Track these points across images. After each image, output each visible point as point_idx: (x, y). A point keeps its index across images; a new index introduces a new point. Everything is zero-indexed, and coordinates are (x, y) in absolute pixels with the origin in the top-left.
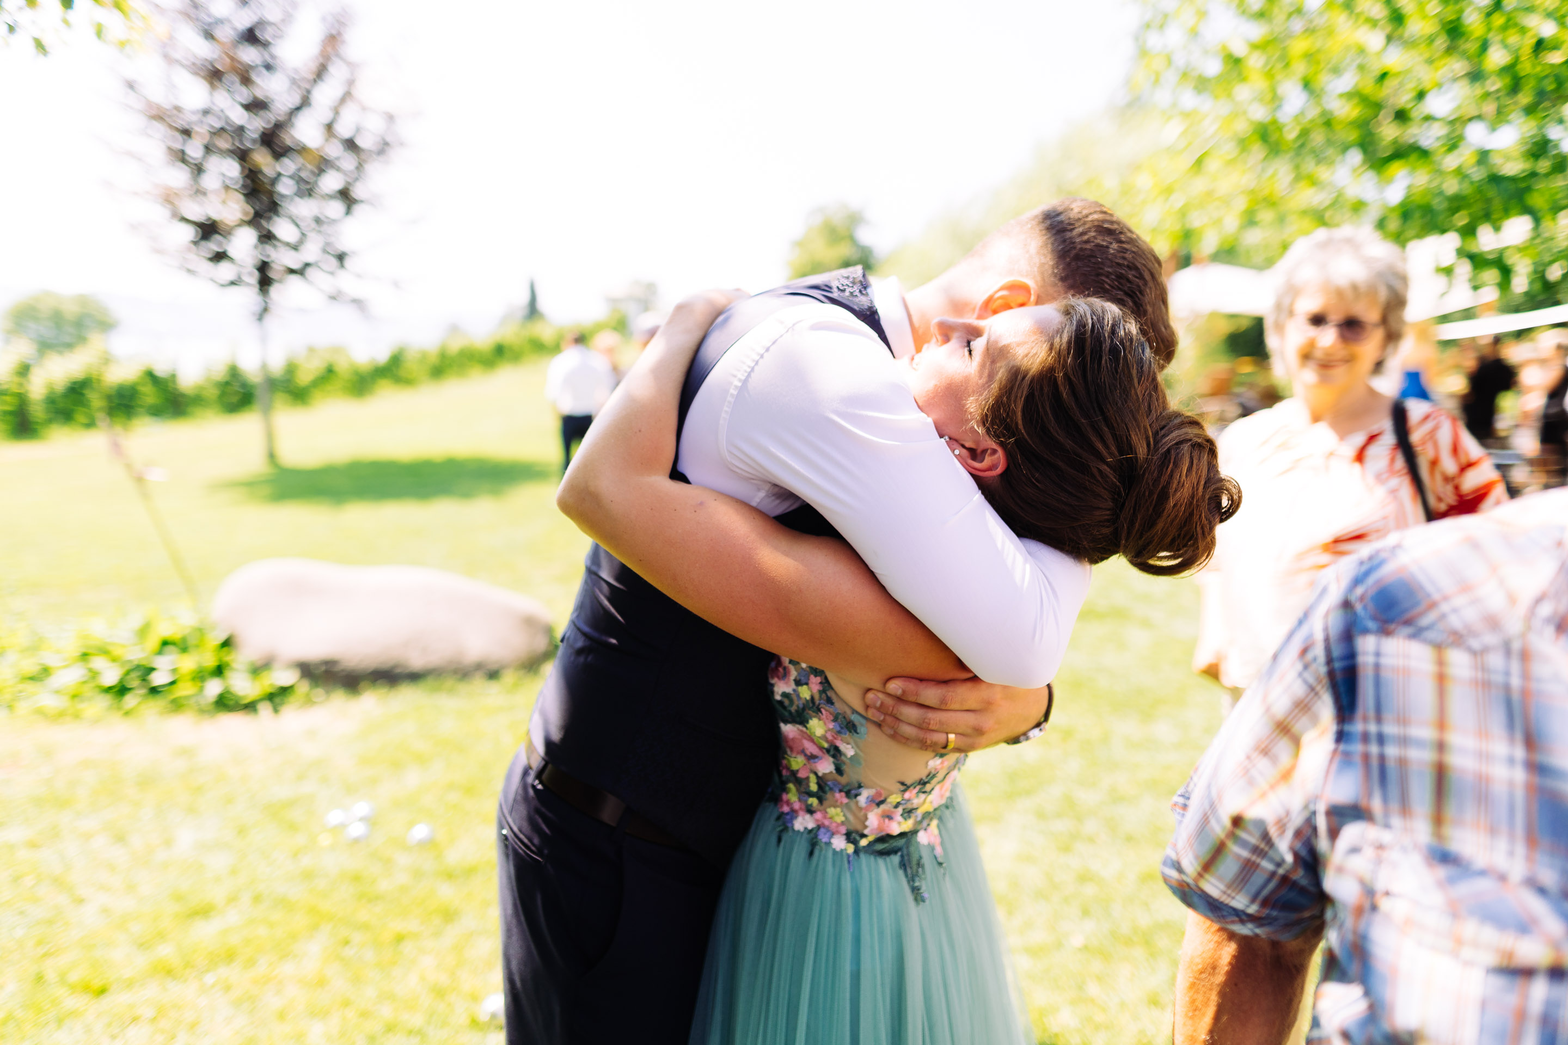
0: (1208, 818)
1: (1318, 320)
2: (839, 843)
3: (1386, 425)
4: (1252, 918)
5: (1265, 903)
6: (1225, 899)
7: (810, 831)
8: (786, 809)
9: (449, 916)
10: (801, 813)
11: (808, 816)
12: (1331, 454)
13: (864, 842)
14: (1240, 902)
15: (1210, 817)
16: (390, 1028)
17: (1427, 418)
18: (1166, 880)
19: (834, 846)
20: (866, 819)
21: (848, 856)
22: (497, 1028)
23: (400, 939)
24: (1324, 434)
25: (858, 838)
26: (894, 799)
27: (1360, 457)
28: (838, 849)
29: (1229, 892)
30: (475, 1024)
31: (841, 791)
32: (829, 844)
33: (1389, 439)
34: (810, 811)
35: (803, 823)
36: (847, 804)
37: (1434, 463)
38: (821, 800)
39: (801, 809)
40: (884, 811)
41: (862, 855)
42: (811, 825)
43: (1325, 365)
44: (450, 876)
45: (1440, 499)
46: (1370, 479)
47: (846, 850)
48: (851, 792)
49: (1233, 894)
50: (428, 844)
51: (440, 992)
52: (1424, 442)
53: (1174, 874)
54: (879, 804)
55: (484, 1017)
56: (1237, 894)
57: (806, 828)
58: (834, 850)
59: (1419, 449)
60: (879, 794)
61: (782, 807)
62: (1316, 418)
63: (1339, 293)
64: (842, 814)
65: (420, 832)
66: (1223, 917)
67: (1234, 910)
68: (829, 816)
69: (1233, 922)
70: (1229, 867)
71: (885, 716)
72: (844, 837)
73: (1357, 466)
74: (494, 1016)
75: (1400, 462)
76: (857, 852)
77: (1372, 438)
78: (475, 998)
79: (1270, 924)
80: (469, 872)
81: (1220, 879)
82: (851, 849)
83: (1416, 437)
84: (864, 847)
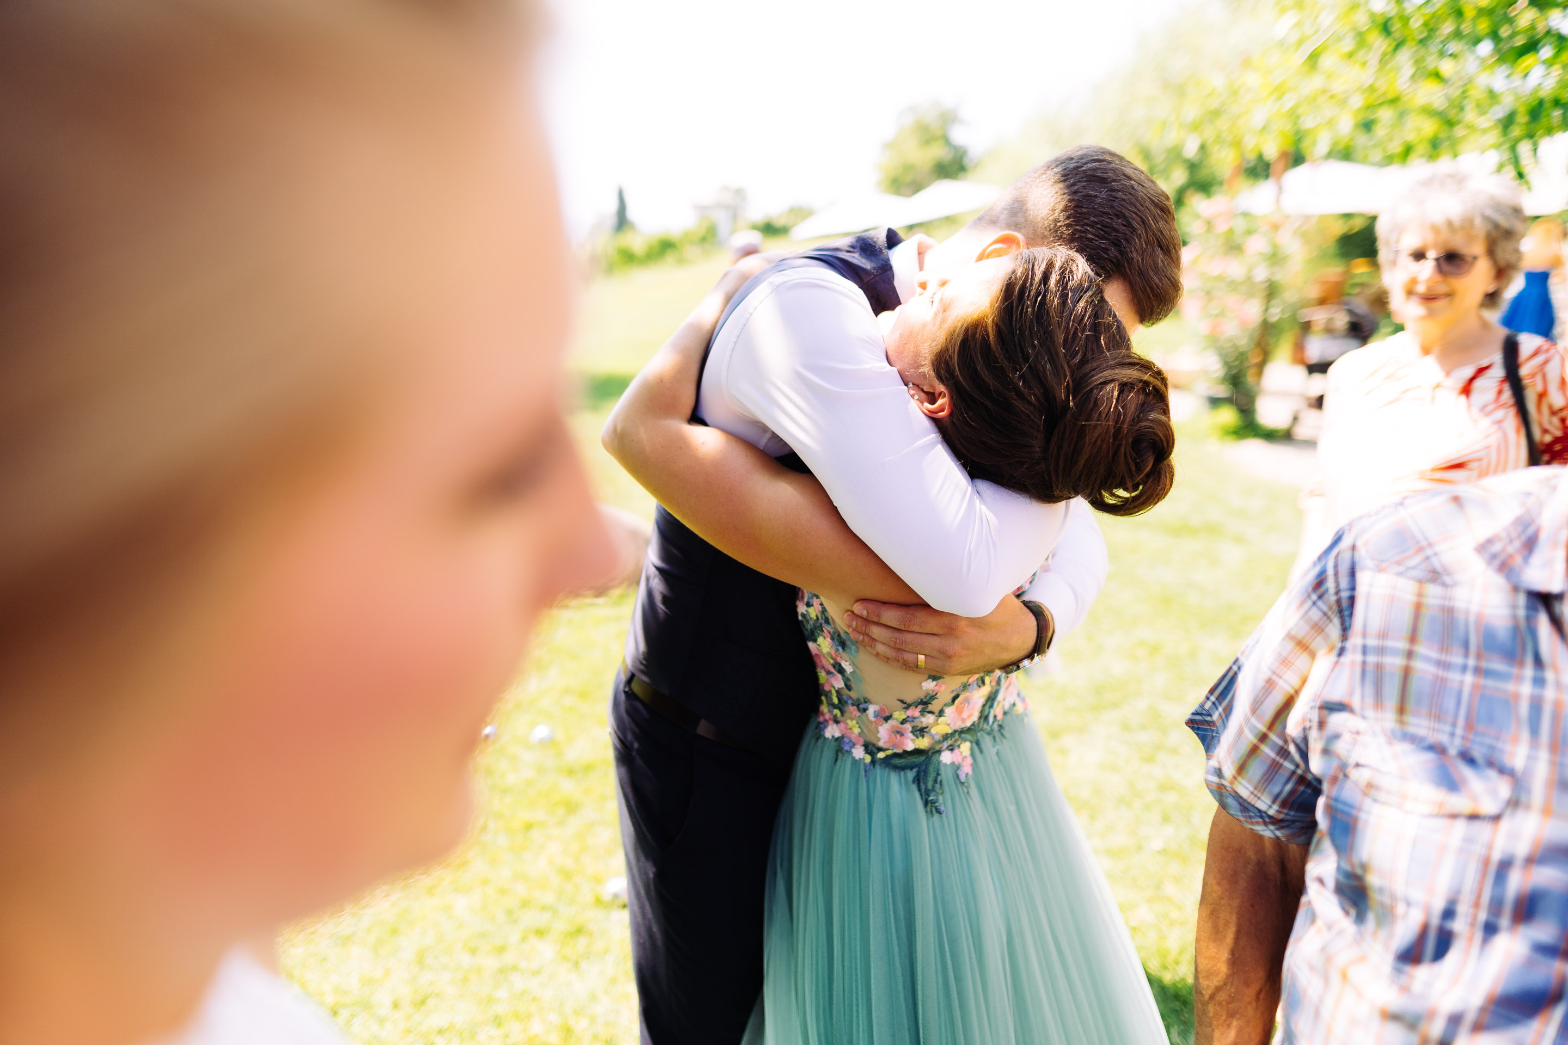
0: (1242, 728)
1: (1419, 256)
2: (859, 753)
3: (1496, 358)
4: (1274, 821)
5: (1284, 804)
6: (1252, 800)
7: (837, 739)
8: (821, 719)
9: (571, 808)
10: (831, 722)
11: (835, 726)
12: (1438, 386)
13: (881, 755)
14: (1264, 803)
15: (1244, 727)
16: (525, 904)
17: (1536, 353)
18: (1208, 783)
19: (854, 755)
20: (878, 732)
21: (865, 765)
22: (619, 907)
23: (529, 827)
24: (1431, 367)
25: (875, 751)
26: (899, 715)
27: (1466, 390)
28: (857, 758)
29: (1256, 792)
30: (599, 902)
31: (853, 705)
32: (849, 752)
33: (1498, 372)
34: (837, 722)
35: (832, 731)
36: (859, 716)
37: (1542, 396)
38: (842, 713)
39: (830, 719)
40: (893, 727)
41: (877, 767)
42: (837, 734)
43: (1429, 298)
44: (571, 772)
45: (1545, 431)
46: (1475, 411)
47: (864, 759)
48: (862, 706)
49: (1259, 795)
50: (548, 743)
51: (567, 875)
52: (1533, 376)
53: (1215, 779)
54: (887, 719)
55: (607, 897)
56: (1262, 794)
57: (833, 736)
58: (854, 758)
59: (1526, 382)
60: (882, 710)
61: (819, 717)
62: (1426, 351)
63: (1435, 229)
64: (857, 725)
65: (541, 732)
66: (1250, 817)
67: (1259, 811)
68: (849, 727)
69: (1258, 823)
70: (1256, 770)
71: (863, 636)
72: (863, 748)
73: (1463, 397)
74: (616, 896)
75: (1507, 395)
76: (873, 762)
77: (1481, 371)
78: (598, 881)
79: (1288, 826)
80: (588, 769)
81: (1250, 781)
82: (868, 759)
83: (1524, 371)
84: (880, 759)
